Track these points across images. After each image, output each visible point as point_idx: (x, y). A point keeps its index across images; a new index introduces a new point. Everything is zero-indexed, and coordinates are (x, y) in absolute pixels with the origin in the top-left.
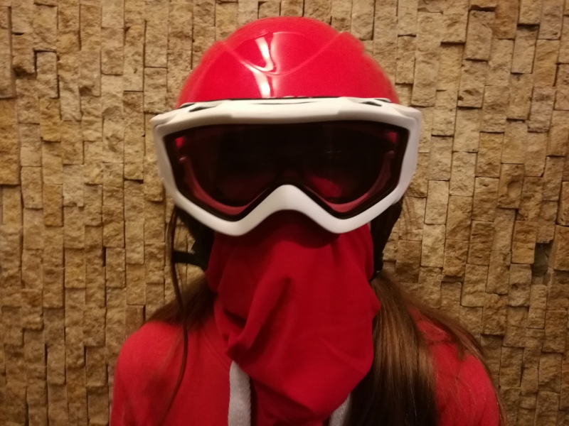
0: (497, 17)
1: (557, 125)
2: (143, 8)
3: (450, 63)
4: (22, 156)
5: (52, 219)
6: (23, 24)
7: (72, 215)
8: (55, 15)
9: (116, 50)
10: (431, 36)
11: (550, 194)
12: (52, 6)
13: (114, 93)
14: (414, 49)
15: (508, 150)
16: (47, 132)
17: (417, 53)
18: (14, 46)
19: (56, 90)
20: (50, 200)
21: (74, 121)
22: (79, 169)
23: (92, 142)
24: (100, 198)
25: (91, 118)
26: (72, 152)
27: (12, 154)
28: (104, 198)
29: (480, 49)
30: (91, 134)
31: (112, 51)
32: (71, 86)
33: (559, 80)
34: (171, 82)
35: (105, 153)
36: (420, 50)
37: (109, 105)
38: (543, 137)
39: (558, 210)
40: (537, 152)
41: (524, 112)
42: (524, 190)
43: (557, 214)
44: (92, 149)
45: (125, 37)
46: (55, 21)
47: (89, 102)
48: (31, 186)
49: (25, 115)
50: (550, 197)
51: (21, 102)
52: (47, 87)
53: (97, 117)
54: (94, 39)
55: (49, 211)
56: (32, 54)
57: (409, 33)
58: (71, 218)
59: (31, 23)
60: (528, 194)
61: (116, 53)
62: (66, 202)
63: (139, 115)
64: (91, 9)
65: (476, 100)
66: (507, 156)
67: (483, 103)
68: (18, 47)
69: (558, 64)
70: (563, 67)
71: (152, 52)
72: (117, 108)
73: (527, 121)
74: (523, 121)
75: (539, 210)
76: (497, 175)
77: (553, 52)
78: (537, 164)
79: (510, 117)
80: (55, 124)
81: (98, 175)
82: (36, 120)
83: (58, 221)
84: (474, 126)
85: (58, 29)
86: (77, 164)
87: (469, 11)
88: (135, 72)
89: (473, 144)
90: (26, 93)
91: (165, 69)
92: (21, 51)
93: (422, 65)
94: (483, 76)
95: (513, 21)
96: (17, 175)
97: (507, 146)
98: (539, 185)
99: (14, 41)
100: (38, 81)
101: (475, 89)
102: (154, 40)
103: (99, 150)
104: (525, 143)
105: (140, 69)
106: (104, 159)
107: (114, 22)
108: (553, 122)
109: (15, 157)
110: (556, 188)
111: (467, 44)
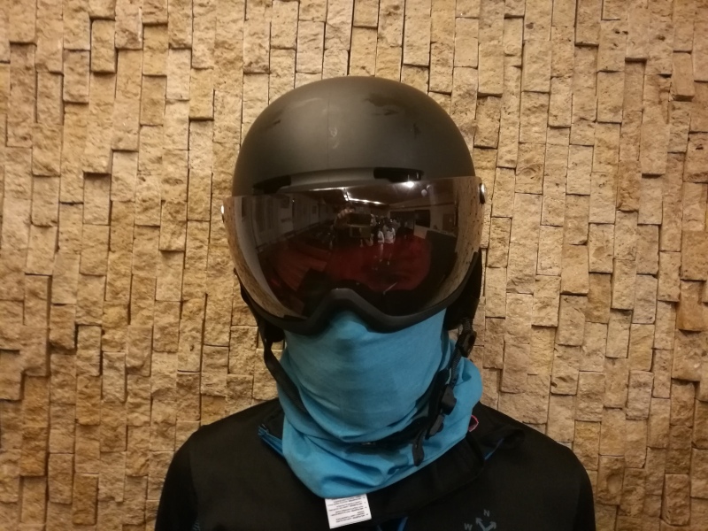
0: (590, 301)
1: (656, 414)
2: (204, 281)
3: (541, 346)
4: (51, 441)
5: (82, 516)
6: (64, 294)
7: (107, 511)
8: (103, 286)
9: (171, 325)
10: (521, 319)
11: (653, 488)
12: (100, 276)
13: (168, 374)
14: (502, 332)
15: (606, 441)
16: (84, 414)
17: (507, 336)
18: (52, 319)
19: (98, 368)
20: (81, 494)
21: (118, 403)
22: (119, 457)
23: (137, 427)
24: (144, 492)
25: (138, 400)
26: (113, 438)
27: (39, 441)
28: (149, 491)
29: (574, 334)
30: (137, 417)
31: (167, 328)
32: (117, 364)
33: (656, 366)
34: (232, 362)
35: (152, 440)
36: (509, 333)
37: (160, 386)
38: (642, 425)
39: (662, 505)
40: (637, 441)
41: (621, 400)
42: (625, 483)
43: (661, 509)
44: (137, 435)
45: (181, 310)
46: (103, 292)
47: (136, 382)
48: (60, 477)
49: (60, 394)
50: (653, 491)
51: (55, 380)
52: (88, 364)
53: (146, 399)
54: (145, 313)
55: (80, 506)
56: (74, 328)
57: (497, 315)
58: (106, 515)
59: (75, 294)
60: (630, 487)
61: (170, 329)
62: (101, 497)
63: (195, 397)
64: (146, 281)
65: (570, 388)
66: (605, 447)
67: (577, 390)
68: (57, 319)
69: (654, 349)
70: (660, 353)
71: (213, 329)
72: (169, 389)
73: (625, 409)
74: (621, 409)
75: (641, 506)
76: (596, 467)
77: (648, 336)
78: (638, 454)
79: (607, 405)
80: (94, 405)
81: (143, 466)
82: (72, 400)
83: (91, 518)
84: (569, 413)
85: (105, 300)
86: (117, 452)
87: (561, 294)
88: (191, 350)
89: (568, 433)
90: (63, 370)
91: (227, 348)
92: (60, 325)
93: (512, 348)
94: (577, 361)
95: (606, 306)
96: (43, 464)
97: (605, 436)
98: (641, 478)
99: (52, 312)
100: (78, 357)
101: (568, 376)
102: (216, 317)
103: (145, 436)
104: (624, 433)
105: (198, 347)
106: (151, 446)
107: (169, 294)
108: (652, 412)
109: (43, 444)
110: (658, 481)
111: (560, 328)
